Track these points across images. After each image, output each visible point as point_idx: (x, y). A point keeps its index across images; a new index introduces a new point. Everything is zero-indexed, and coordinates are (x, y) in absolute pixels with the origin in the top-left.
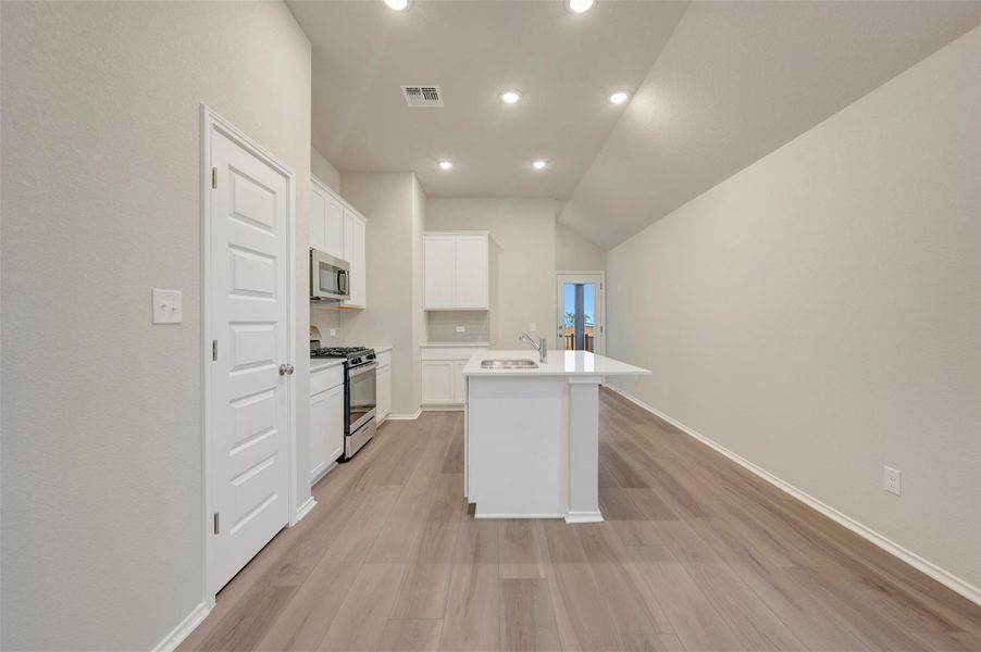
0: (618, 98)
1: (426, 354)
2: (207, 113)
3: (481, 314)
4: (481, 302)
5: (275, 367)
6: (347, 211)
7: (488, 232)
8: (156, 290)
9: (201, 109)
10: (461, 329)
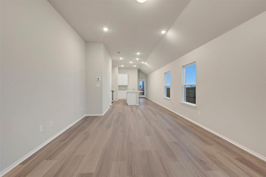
1: (119, 92)
3: (126, 86)
4: (126, 84)
7: (128, 74)
10: (123, 88)
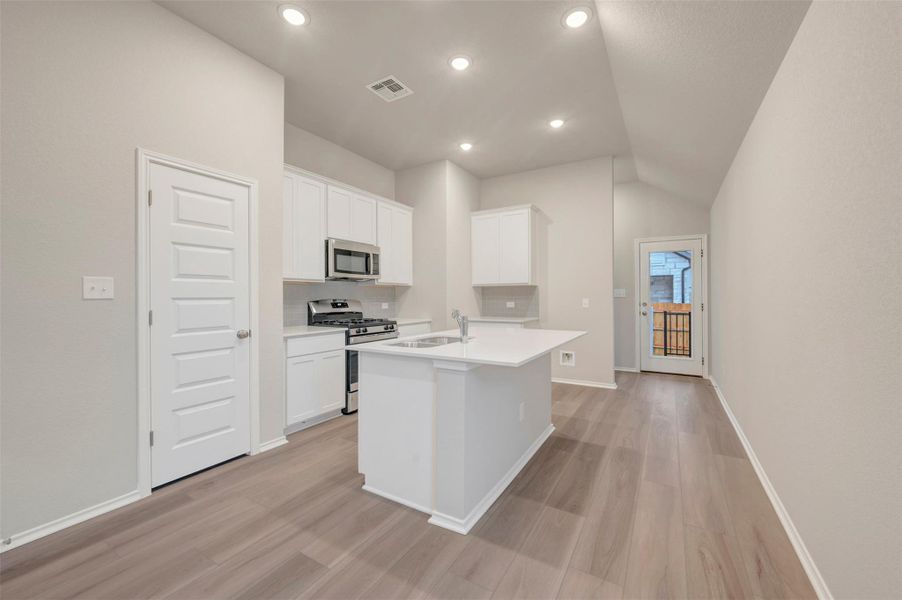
0: (576, 20)
2: (140, 153)
3: (530, 291)
4: (522, 278)
5: (233, 332)
6: (380, 204)
7: (530, 205)
8: (85, 278)
9: (136, 151)
10: (511, 304)
